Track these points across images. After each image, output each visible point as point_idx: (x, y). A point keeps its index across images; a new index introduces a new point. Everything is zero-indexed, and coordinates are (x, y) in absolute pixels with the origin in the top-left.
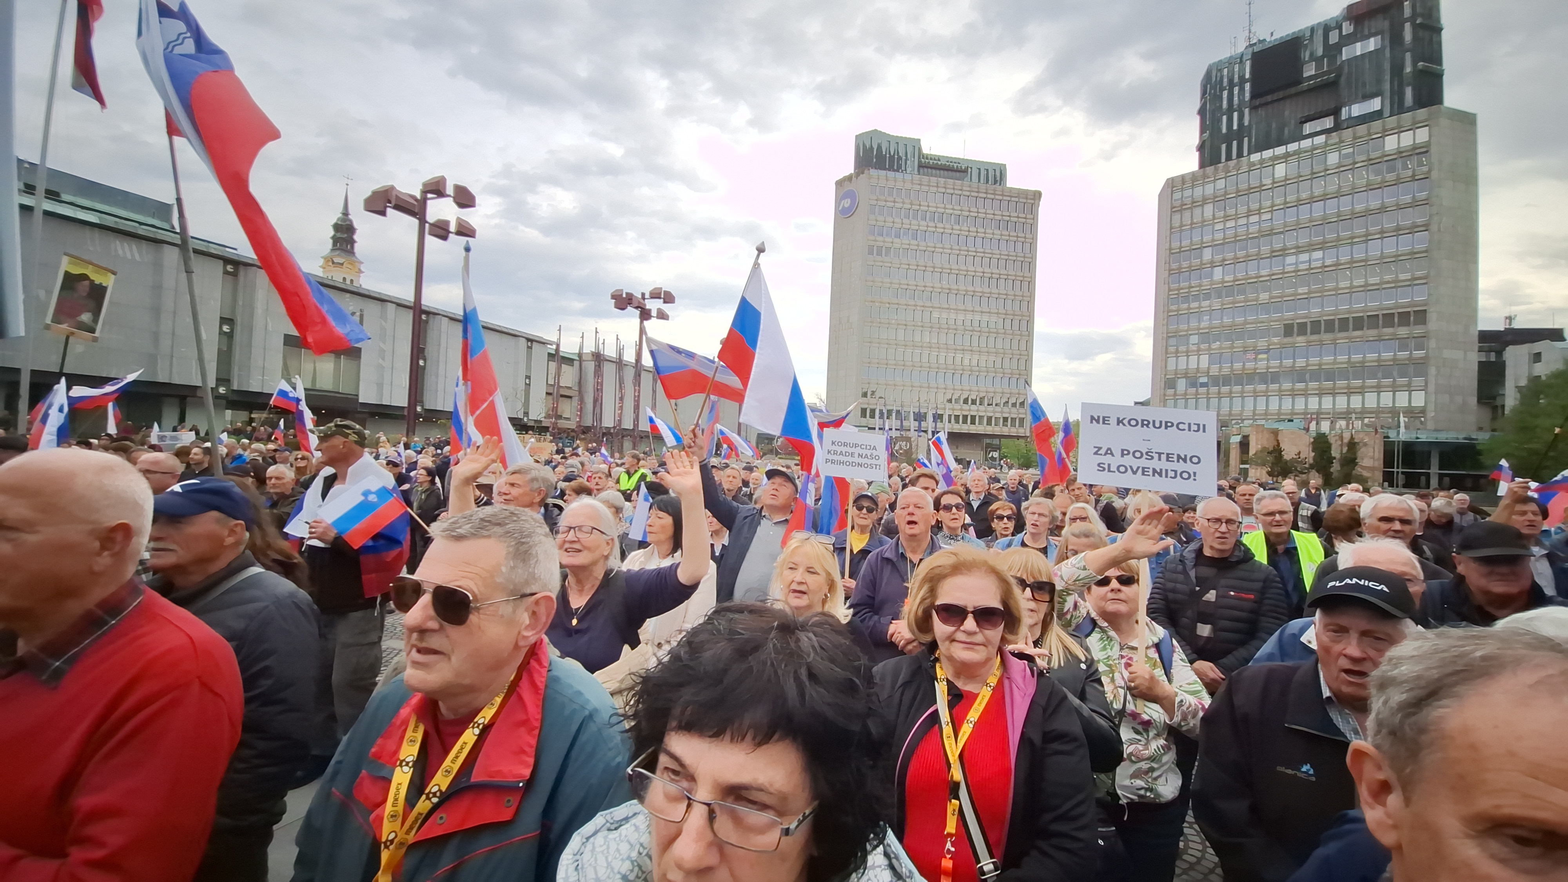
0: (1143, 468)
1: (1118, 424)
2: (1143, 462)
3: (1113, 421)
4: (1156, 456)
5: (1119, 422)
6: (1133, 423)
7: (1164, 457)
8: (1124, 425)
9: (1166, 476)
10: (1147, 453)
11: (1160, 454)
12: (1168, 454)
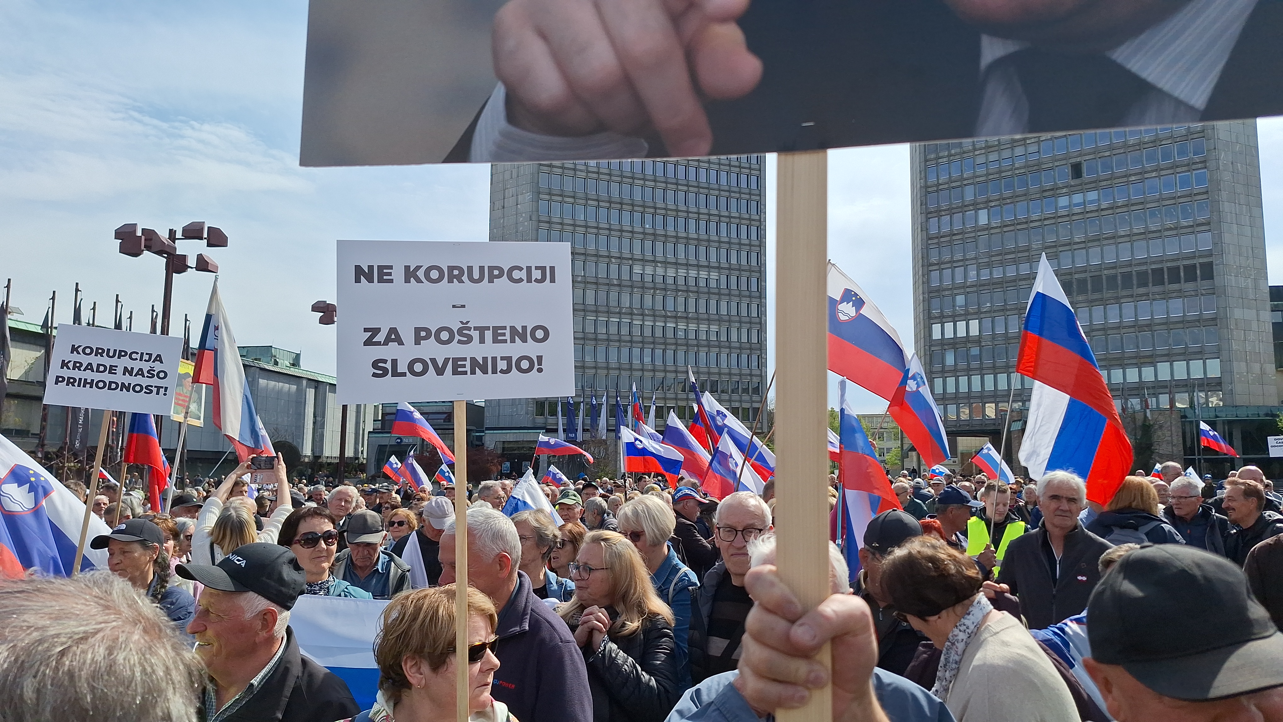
0: (455, 360)
1: (407, 281)
2: (455, 350)
3: (398, 274)
4: (475, 335)
5: (410, 274)
6: (434, 274)
7: (489, 335)
8: (419, 281)
9: (494, 371)
10: (460, 331)
11: (482, 330)
12: (495, 329)
